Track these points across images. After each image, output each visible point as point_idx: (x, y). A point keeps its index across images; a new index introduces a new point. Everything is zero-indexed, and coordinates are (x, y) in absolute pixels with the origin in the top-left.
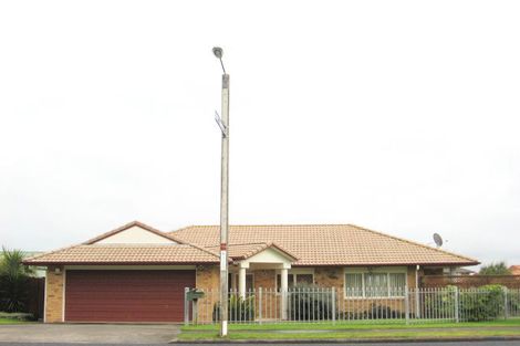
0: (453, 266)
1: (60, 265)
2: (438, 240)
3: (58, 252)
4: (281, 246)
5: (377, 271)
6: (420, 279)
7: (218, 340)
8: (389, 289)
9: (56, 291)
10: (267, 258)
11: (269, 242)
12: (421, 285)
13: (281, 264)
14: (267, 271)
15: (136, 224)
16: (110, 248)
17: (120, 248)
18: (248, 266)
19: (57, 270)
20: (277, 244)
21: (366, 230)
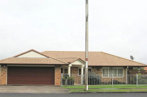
0: (139, 67)
1: (6, 65)
2: (132, 58)
3: (5, 60)
4: (82, 59)
5: (114, 68)
6: (128, 71)
7: (85, 92)
8: (117, 74)
9: (4, 74)
10: (77, 63)
11: (78, 58)
12: (128, 73)
13: (81, 65)
14: (75, 67)
15: (32, 50)
16: (23, 59)
17: (27, 59)
18: (71, 66)
19: (5, 66)
20: (81, 58)
21: (107, 54)
